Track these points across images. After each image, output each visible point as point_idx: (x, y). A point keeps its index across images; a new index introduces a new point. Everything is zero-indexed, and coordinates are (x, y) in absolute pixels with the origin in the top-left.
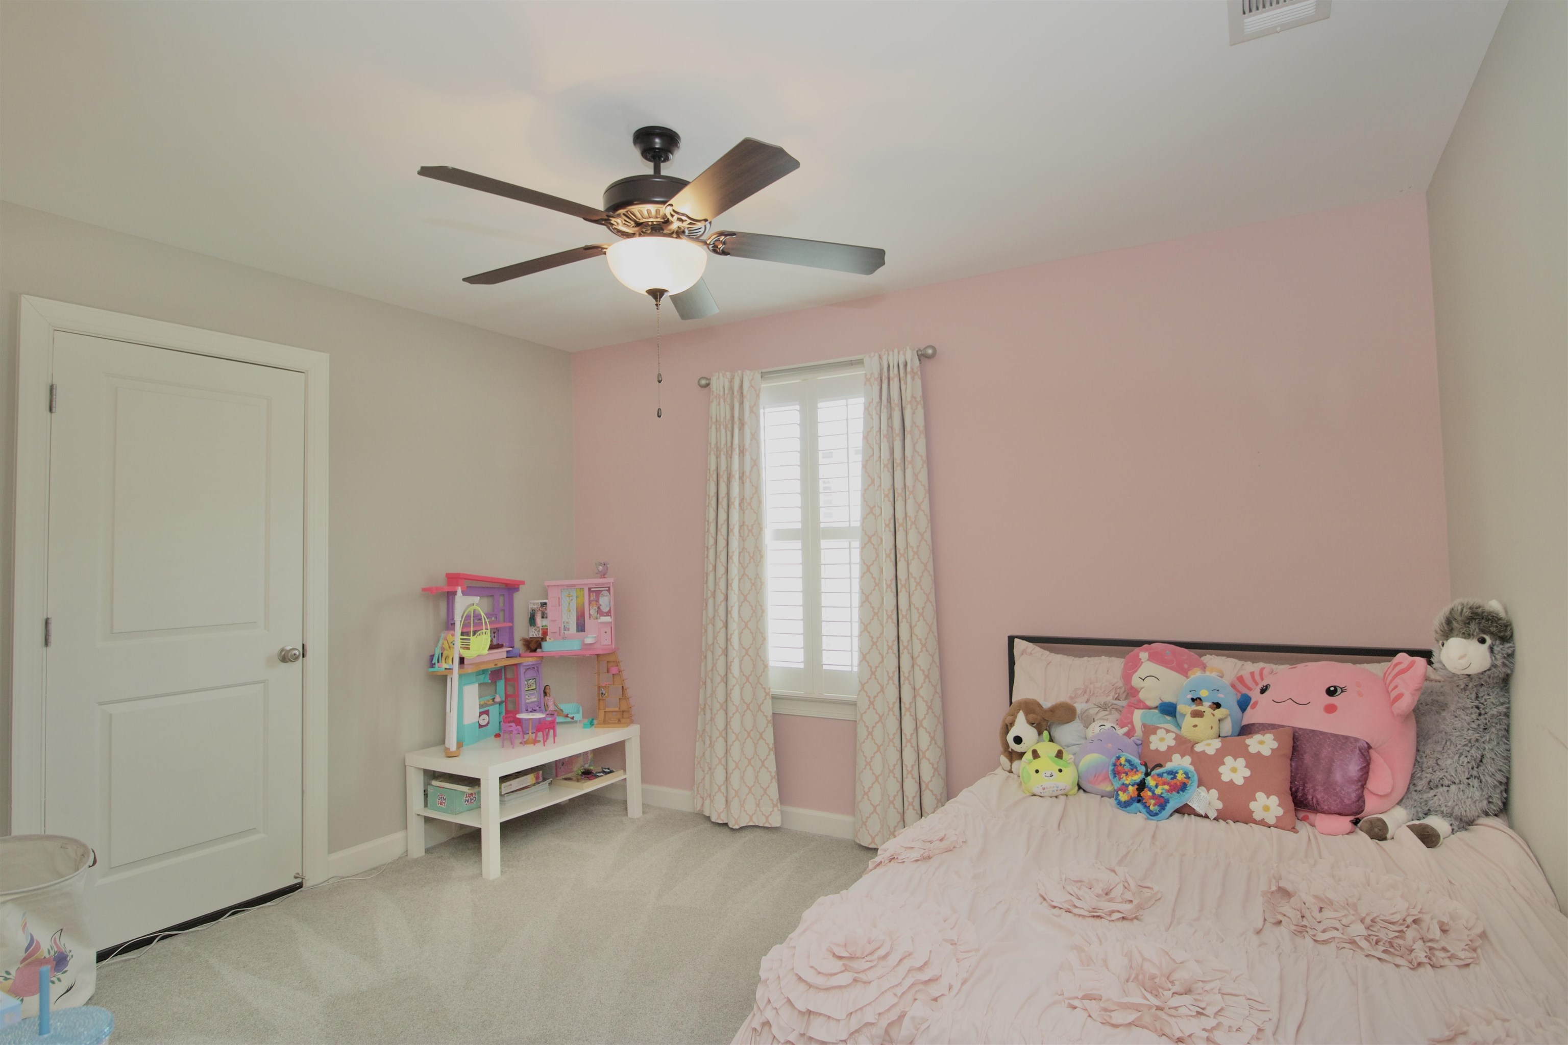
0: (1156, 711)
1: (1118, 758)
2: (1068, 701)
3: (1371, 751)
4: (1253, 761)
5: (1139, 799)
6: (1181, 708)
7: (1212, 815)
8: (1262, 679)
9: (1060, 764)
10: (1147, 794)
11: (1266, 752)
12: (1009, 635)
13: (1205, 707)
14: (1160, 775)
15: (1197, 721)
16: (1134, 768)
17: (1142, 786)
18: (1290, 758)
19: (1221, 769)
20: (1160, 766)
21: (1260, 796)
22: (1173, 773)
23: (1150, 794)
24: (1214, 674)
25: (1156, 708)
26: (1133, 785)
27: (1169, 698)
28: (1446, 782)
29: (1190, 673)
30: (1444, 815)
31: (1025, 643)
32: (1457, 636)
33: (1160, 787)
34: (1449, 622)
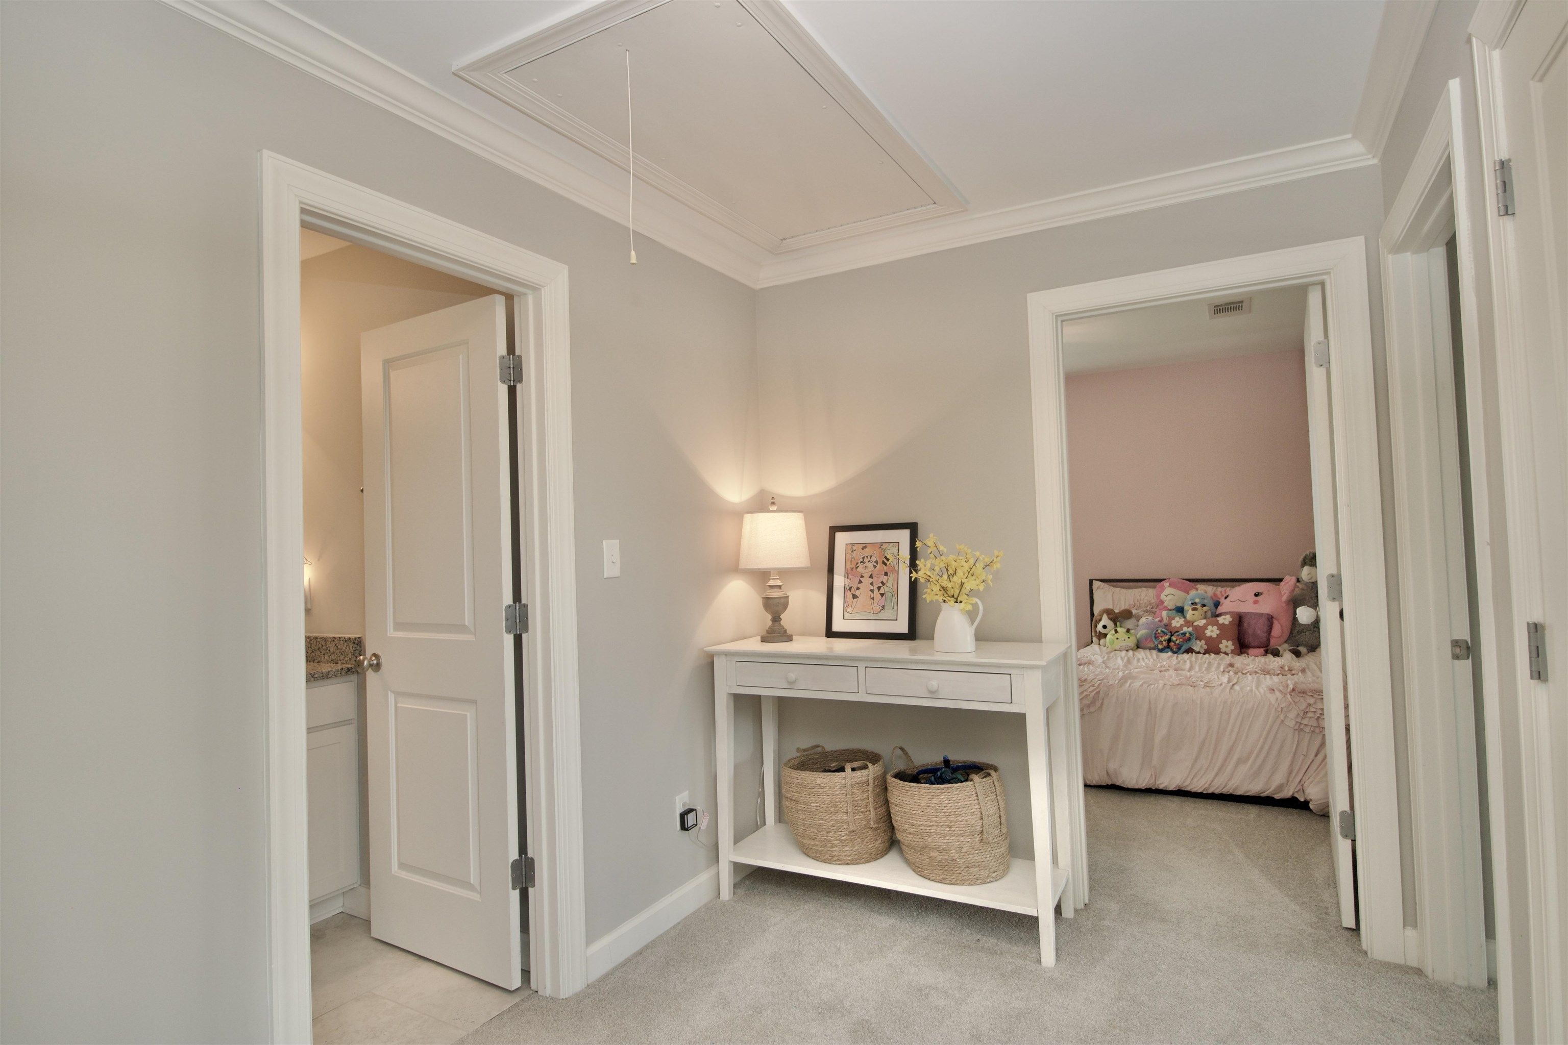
0: (1174, 611)
1: (1157, 630)
2: (1128, 608)
3: (1274, 619)
4: (1221, 627)
5: (1168, 647)
6: (1186, 608)
7: (1202, 651)
8: (1226, 593)
9: (1129, 635)
10: (1172, 644)
11: (1227, 623)
12: (1090, 578)
13: (1198, 606)
14: (1178, 635)
15: (1194, 612)
16: (1165, 634)
17: (1169, 641)
18: (1237, 624)
19: (1206, 632)
20: (1178, 632)
21: (1224, 641)
22: (1184, 634)
23: (1173, 644)
24: (1202, 592)
25: (1173, 610)
26: (1165, 641)
27: (1179, 605)
28: (1305, 631)
29: (1190, 592)
30: (1305, 646)
31: (1099, 583)
32: (1307, 566)
33: (1178, 640)
34: (1304, 559)
